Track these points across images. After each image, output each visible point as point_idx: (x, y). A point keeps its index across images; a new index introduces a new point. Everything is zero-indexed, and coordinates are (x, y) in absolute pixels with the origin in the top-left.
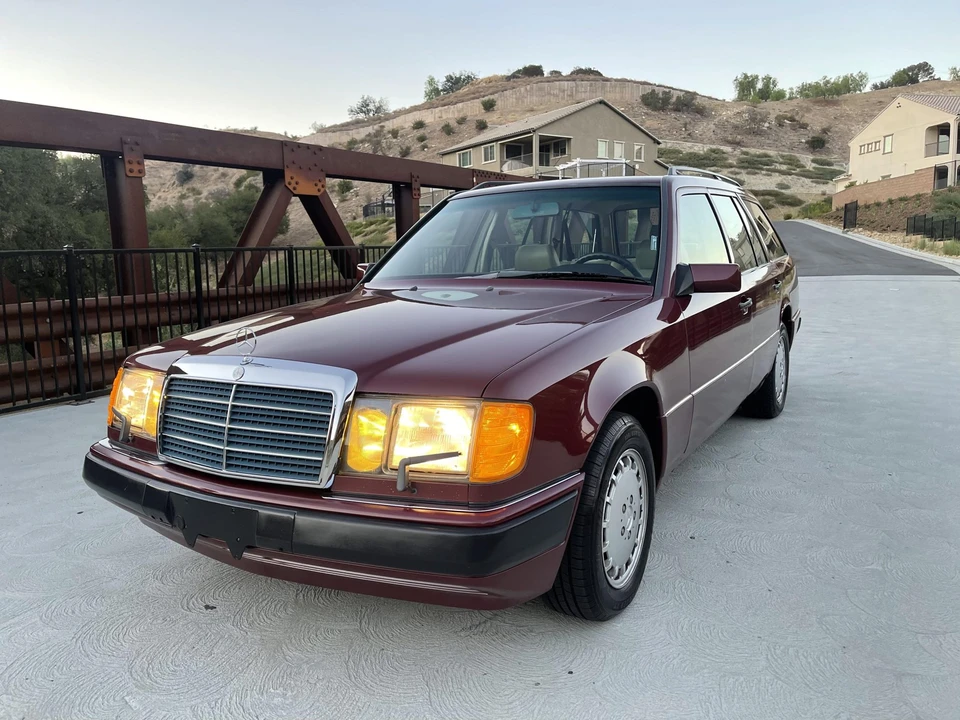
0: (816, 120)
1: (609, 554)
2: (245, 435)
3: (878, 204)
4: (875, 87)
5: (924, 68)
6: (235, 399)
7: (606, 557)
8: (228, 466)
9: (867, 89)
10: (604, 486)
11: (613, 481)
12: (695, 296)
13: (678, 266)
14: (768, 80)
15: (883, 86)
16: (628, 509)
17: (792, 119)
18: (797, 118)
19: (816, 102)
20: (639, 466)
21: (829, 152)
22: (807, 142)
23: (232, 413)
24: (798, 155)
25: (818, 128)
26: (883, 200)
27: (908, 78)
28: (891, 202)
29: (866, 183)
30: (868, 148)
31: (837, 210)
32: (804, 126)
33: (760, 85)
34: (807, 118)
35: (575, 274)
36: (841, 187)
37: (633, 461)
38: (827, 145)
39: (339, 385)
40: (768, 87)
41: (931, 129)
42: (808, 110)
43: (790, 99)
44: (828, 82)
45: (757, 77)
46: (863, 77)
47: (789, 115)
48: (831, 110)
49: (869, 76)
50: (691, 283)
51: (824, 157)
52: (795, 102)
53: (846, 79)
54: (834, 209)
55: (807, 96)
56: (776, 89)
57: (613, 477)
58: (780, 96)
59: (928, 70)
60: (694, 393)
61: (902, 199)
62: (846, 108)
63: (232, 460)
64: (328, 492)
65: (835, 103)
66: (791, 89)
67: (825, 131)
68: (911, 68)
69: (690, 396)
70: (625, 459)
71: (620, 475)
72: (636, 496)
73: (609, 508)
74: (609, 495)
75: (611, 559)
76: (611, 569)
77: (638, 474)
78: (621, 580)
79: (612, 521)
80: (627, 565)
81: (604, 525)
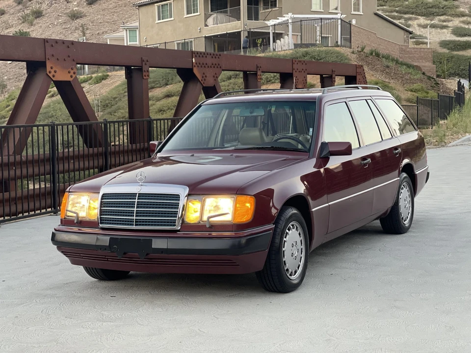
1: (286, 262)
2: (143, 212)
6: (138, 199)
7: (285, 264)
8: (136, 225)
10: (283, 234)
11: (287, 233)
12: (332, 158)
13: (322, 143)
16: (294, 246)
20: (300, 230)
23: (137, 204)
35: (272, 147)
37: (297, 228)
39: (182, 191)
50: (328, 151)
57: (287, 231)
60: (330, 204)
63: (138, 222)
64: (179, 231)
69: (327, 204)
70: (293, 225)
71: (291, 231)
72: (299, 243)
73: (286, 243)
74: (285, 238)
75: (287, 265)
76: (287, 270)
77: (300, 234)
78: (292, 277)
79: (287, 249)
80: (296, 272)
81: (284, 249)
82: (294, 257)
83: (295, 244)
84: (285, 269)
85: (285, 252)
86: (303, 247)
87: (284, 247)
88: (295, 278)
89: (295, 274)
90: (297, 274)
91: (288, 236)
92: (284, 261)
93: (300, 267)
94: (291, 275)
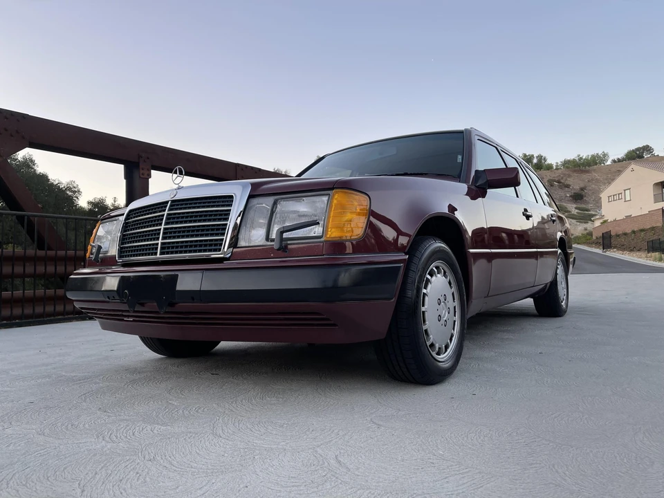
0: (576, 183)
1: (429, 332)
3: (625, 234)
4: (614, 161)
5: (647, 149)
6: (169, 210)
7: (427, 334)
8: (161, 253)
9: (609, 163)
11: (428, 280)
14: (540, 158)
15: (619, 160)
16: (442, 304)
17: (559, 182)
18: (562, 181)
19: (575, 171)
20: (450, 277)
21: (587, 203)
22: (571, 196)
23: (166, 219)
24: (565, 204)
25: (577, 187)
26: (628, 231)
27: (637, 155)
28: (634, 232)
29: (615, 220)
30: (613, 198)
31: (597, 238)
32: (568, 186)
33: (535, 161)
34: (570, 181)
36: (597, 223)
37: (445, 272)
38: (585, 198)
39: (238, 190)
40: (541, 162)
41: (656, 184)
42: (569, 176)
43: (557, 169)
44: (581, 158)
45: (533, 156)
46: (605, 155)
47: (557, 179)
48: (585, 176)
49: (610, 154)
51: (583, 206)
52: (560, 171)
53: (593, 156)
54: (594, 238)
55: (568, 168)
56: (546, 163)
58: (549, 167)
59: (649, 150)
61: (642, 230)
62: (595, 175)
63: (164, 249)
65: (587, 172)
66: (557, 163)
67: (582, 189)
68: (638, 149)
70: (437, 268)
71: (434, 278)
72: (450, 298)
73: (426, 298)
74: (425, 288)
75: (431, 336)
76: (432, 345)
77: (450, 283)
78: (442, 356)
79: (430, 307)
80: (447, 347)
81: (423, 309)
82: (442, 322)
83: (442, 300)
84: (428, 344)
85: (426, 314)
86: (457, 304)
87: (423, 306)
88: (444, 358)
89: (446, 351)
90: (449, 350)
91: (429, 286)
92: (426, 331)
93: (453, 339)
94: (438, 354)
